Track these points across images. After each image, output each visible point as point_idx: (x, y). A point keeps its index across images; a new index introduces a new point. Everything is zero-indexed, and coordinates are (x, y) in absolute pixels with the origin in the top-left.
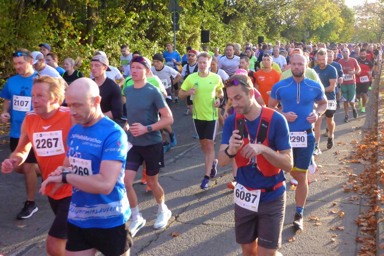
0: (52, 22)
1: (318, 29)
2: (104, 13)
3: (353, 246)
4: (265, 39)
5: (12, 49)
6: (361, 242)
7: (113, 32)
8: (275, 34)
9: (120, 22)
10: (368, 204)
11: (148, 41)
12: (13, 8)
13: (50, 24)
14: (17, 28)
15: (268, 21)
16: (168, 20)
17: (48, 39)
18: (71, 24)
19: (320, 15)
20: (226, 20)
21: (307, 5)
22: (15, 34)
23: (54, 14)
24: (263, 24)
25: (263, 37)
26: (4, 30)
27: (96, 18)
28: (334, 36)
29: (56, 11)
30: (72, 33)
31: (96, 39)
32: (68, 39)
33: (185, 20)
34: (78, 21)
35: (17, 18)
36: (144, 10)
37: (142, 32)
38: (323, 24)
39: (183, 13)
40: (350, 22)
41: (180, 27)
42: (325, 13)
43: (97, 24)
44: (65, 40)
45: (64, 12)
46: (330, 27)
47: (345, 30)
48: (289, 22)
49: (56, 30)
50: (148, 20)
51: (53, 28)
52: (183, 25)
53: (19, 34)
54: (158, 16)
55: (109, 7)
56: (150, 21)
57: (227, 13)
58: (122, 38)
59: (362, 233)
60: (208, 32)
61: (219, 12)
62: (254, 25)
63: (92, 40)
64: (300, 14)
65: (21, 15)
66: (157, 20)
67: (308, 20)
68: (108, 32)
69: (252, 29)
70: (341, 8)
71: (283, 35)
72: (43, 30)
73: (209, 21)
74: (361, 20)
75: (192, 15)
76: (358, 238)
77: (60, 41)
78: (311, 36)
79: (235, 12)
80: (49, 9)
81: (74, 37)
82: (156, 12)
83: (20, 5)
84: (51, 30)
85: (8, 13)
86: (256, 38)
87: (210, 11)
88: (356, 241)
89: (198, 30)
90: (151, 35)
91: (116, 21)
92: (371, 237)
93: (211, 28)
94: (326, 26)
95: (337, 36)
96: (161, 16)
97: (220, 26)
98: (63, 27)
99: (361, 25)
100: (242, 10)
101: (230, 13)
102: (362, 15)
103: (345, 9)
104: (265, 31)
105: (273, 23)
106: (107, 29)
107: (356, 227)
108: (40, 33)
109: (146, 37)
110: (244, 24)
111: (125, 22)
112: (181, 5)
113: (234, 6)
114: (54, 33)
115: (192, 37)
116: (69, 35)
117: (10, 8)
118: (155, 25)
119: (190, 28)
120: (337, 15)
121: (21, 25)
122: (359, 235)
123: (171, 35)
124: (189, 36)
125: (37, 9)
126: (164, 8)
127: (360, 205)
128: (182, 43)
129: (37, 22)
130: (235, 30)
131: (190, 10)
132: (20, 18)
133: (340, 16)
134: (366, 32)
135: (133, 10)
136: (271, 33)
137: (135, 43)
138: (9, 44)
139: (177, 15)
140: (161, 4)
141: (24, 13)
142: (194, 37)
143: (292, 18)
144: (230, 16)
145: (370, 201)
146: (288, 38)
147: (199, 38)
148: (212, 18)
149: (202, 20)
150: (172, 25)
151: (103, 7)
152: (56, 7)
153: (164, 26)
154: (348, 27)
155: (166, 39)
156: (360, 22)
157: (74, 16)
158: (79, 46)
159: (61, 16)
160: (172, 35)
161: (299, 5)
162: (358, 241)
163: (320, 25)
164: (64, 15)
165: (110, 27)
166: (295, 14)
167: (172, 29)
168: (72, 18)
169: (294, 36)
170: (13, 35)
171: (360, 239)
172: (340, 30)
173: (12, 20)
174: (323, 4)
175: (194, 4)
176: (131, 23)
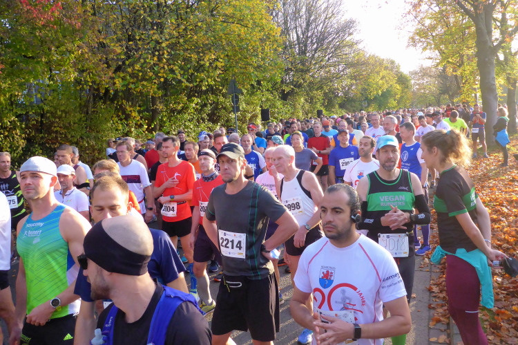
0: (120, 114)
1: (375, 98)
2: (167, 100)
3: (425, 314)
4: (324, 112)
5: (85, 143)
6: (434, 308)
7: (177, 118)
8: (333, 106)
9: (183, 108)
10: (438, 271)
11: (210, 125)
12: (83, 104)
13: (118, 116)
14: (88, 122)
15: (325, 94)
16: (228, 103)
17: (117, 130)
18: (137, 114)
19: (377, 84)
20: (284, 96)
21: (362, 75)
22: (86, 128)
23: (121, 106)
24: (321, 97)
25: (321, 111)
26: (76, 125)
27: (160, 107)
28: (393, 103)
29: (123, 103)
30: (139, 123)
31: (161, 126)
32: (135, 128)
33: (245, 100)
34: (144, 111)
35: (87, 113)
36: (205, 94)
37: (205, 116)
38: (380, 93)
39: (242, 94)
40: (407, 87)
41: (241, 108)
42: (381, 82)
43: (162, 111)
44: (133, 129)
45: (130, 103)
46: (387, 95)
47: (403, 97)
48: (346, 94)
49: (124, 121)
50: (210, 103)
51: (121, 120)
52: (243, 106)
53: (90, 128)
54: (218, 100)
55: (172, 94)
56: (211, 105)
57: (284, 91)
58: (186, 123)
59: (434, 299)
60: (268, 110)
61: (277, 90)
62: (312, 99)
63: (158, 127)
64: (357, 84)
65: (91, 110)
66: (217, 104)
67: (365, 90)
68: (172, 118)
69: (310, 103)
70: (397, 75)
71: (342, 106)
72: (112, 122)
73: (268, 100)
74: (418, 84)
75: (251, 95)
76: (430, 305)
77: (128, 131)
78: (369, 105)
79: (292, 89)
80: (116, 102)
81: (141, 126)
82: (217, 95)
83: (89, 101)
84: (119, 122)
85: (78, 109)
86: (316, 111)
87: (268, 90)
88: (429, 308)
89: (258, 109)
90: (213, 118)
91: (179, 108)
92: (444, 303)
93: (270, 106)
94: (384, 95)
95: (395, 103)
96: (221, 99)
97: (279, 103)
98: (130, 117)
99: (418, 89)
100: (299, 86)
101: (287, 89)
102: (418, 80)
103: (401, 75)
104: (323, 104)
105: (331, 95)
106: (171, 116)
107: (428, 293)
108: (109, 125)
109: (209, 120)
110: (302, 100)
111: (187, 108)
112: (240, 87)
113: (291, 83)
114: (122, 124)
115: (252, 117)
116: (136, 124)
117: (80, 104)
118: (216, 108)
119: (250, 108)
120: (393, 82)
121: (91, 119)
122: (431, 302)
123: (232, 116)
124: (250, 115)
125: (105, 103)
126: (224, 91)
127: (430, 272)
128: (243, 123)
129: (106, 115)
130: (294, 106)
131: (248, 91)
132: (90, 112)
133: (396, 83)
134: (424, 96)
135: (195, 96)
136: (329, 105)
137: (198, 127)
138: (82, 138)
139: (237, 97)
140: (221, 88)
141: (94, 108)
142: (255, 116)
143: (348, 89)
144: (288, 93)
145: (440, 267)
146: (346, 109)
147: (260, 116)
148: (270, 97)
149: (261, 99)
150: (233, 107)
151: (166, 95)
152: (122, 100)
153: (225, 108)
154: (406, 93)
155: (227, 121)
156: (417, 87)
157: (140, 106)
158: (146, 134)
159: (128, 108)
160: (234, 116)
161: (354, 76)
162: (430, 308)
163: (378, 94)
164: (130, 107)
165: (174, 113)
166: (352, 85)
167: (233, 111)
168: (138, 108)
169: (352, 106)
170: (84, 129)
171: (432, 306)
172: (398, 96)
173: (83, 115)
174: (378, 73)
175: (252, 85)
176: (193, 108)
